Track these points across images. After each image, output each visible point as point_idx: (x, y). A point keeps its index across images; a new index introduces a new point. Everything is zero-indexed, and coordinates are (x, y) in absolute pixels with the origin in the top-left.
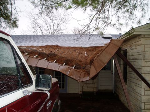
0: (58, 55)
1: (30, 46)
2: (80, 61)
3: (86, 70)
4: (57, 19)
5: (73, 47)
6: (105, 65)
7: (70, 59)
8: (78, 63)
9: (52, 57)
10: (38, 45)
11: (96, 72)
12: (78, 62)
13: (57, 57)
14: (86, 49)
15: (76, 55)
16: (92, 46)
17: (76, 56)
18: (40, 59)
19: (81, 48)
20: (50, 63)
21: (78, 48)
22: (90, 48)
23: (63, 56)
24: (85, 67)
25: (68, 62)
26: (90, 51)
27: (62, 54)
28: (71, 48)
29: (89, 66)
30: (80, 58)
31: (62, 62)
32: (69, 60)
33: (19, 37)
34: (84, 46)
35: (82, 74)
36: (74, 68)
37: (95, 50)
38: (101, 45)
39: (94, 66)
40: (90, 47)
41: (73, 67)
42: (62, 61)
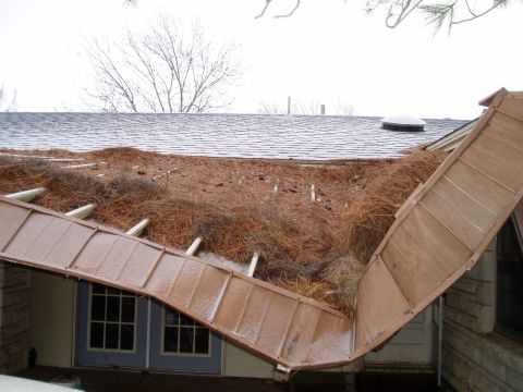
0: (164, 191)
1: (48, 149)
2: (292, 231)
3: (333, 287)
4: (193, 64)
5: (253, 162)
6: (475, 258)
7: (228, 214)
8: (275, 242)
9: (128, 202)
10: (86, 148)
11: (404, 305)
12: (278, 235)
13: (154, 203)
14: (312, 169)
15: (267, 198)
16: (343, 157)
17: (268, 202)
18: (34, 211)
19: (291, 166)
20: (100, 238)
21: (275, 166)
22: (333, 167)
23: (194, 198)
24: (324, 265)
25: (220, 235)
26: (335, 178)
27: (192, 188)
28: (243, 162)
29: (351, 259)
30: (285, 210)
31: (187, 233)
32: (228, 221)
33: (21, 118)
34: (305, 157)
35: (305, 311)
36: (256, 274)
37: (356, 177)
38: (385, 156)
39: (393, 268)
40: (333, 162)
41: (248, 262)
42: (183, 225)
